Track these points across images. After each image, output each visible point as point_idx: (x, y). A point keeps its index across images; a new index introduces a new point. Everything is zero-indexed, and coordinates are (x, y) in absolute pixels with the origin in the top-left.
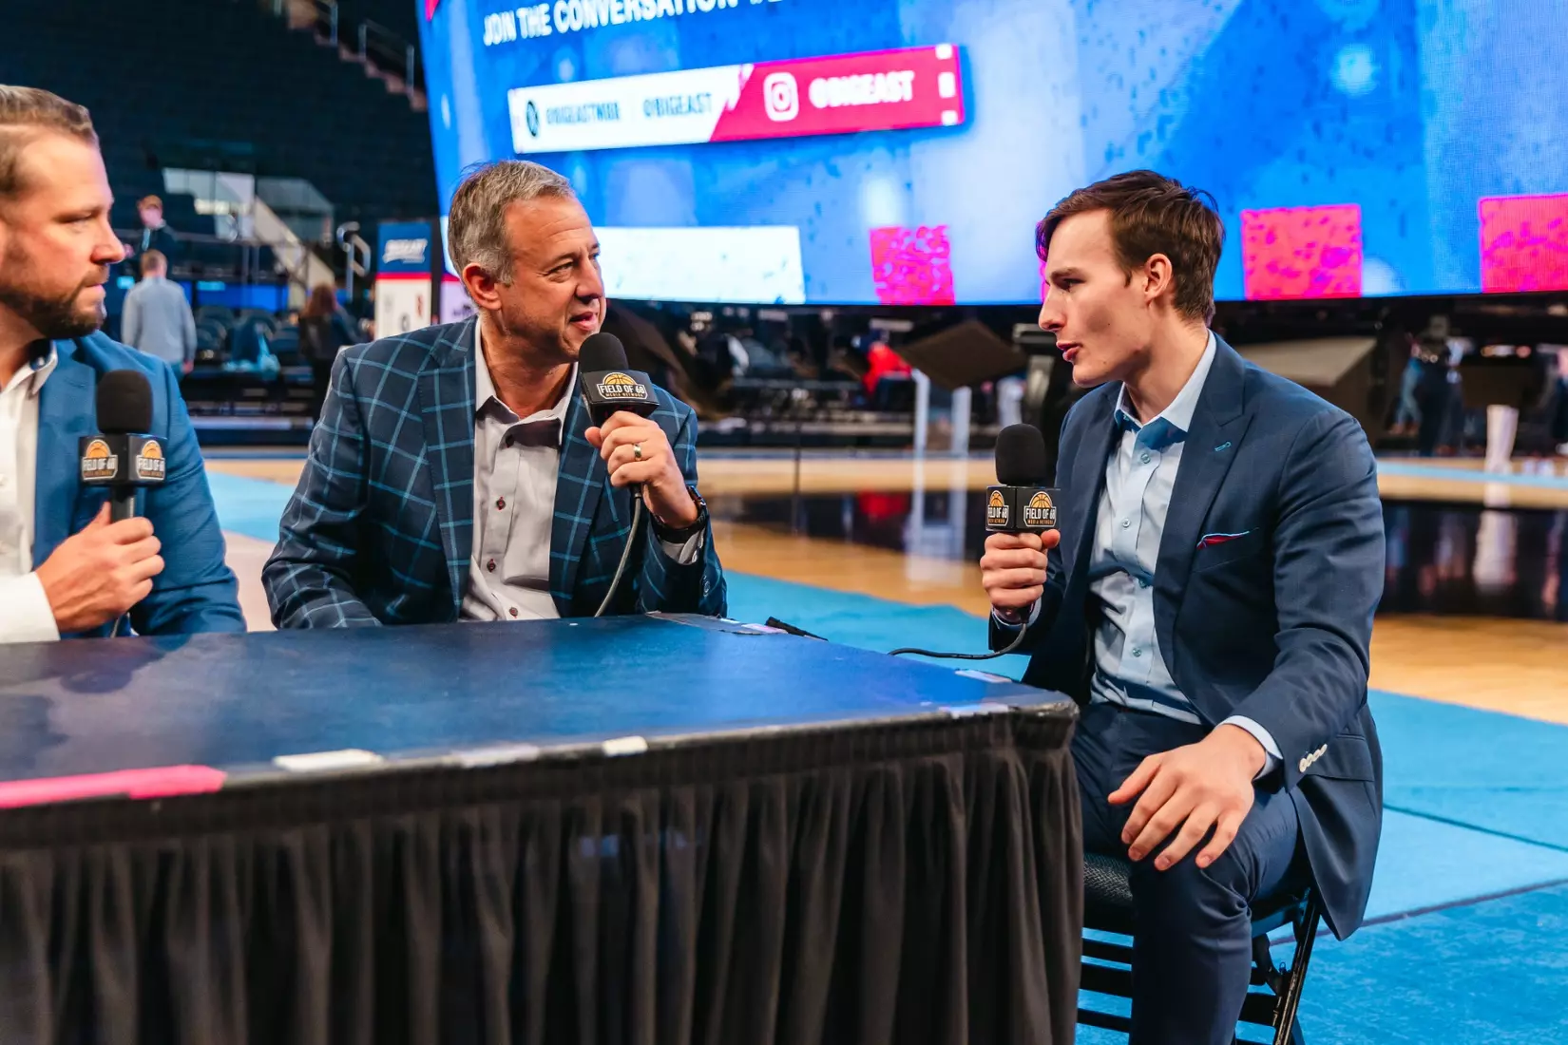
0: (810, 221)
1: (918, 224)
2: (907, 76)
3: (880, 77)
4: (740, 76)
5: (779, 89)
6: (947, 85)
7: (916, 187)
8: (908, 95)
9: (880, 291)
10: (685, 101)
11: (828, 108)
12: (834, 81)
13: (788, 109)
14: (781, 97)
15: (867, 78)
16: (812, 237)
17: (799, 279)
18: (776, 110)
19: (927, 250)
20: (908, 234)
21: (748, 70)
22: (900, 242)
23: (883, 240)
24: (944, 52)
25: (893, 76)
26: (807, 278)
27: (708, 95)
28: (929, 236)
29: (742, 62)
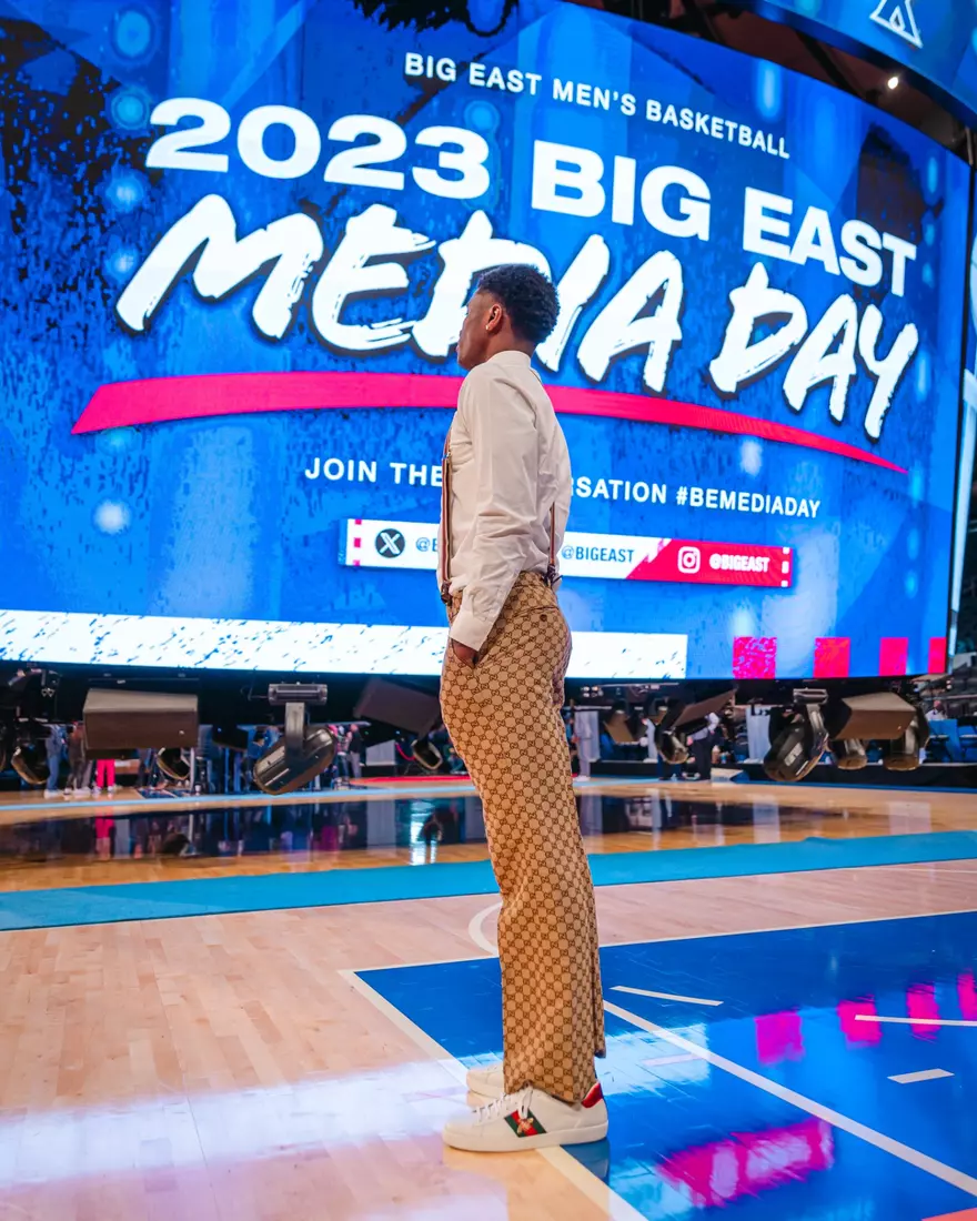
0: (697, 632)
1: (762, 636)
2: (766, 560)
3: (752, 558)
4: (661, 543)
5: (687, 555)
6: (785, 568)
7: (764, 617)
8: (766, 570)
9: (734, 672)
10: (608, 552)
11: (720, 570)
12: (726, 557)
13: (694, 567)
14: (689, 560)
15: (745, 558)
16: (696, 641)
17: (684, 665)
18: (684, 567)
19: (764, 650)
20: (755, 641)
21: (667, 541)
22: (751, 645)
23: (741, 645)
24: (786, 550)
25: (759, 559)
26: (689, 664)
27: (631, 551)
28: (766, 642)
29: (663, 537)
